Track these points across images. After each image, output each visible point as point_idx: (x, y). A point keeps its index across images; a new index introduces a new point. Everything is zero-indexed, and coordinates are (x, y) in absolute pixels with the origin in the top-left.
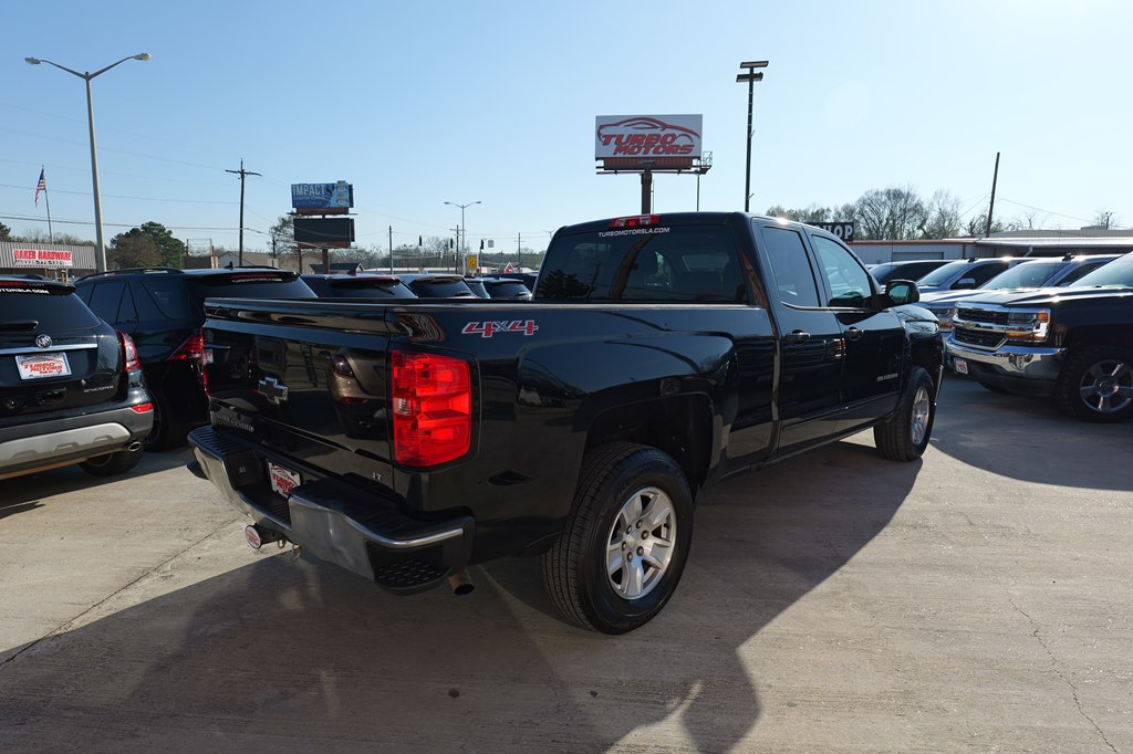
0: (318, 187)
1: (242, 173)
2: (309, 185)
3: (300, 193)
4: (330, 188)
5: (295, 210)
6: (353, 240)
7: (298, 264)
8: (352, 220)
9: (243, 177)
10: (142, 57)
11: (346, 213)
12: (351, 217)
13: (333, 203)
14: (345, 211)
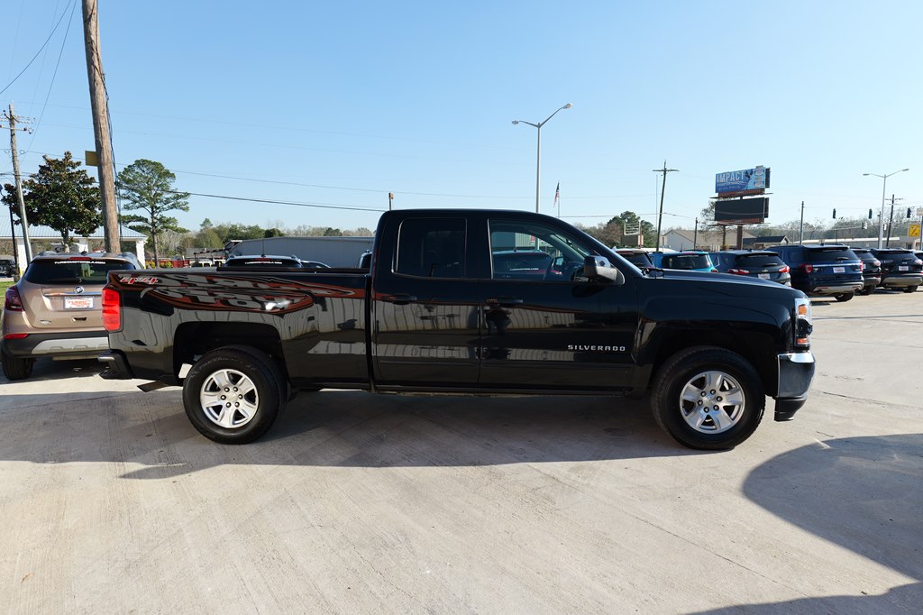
0: (738, 174)
1: (665, 171)
2: (731, 173)
3: (722, 180)
4: (748, 174)
5: (717, 195)
6: (767, 216)
7: (722, 238)
8: (767, 199)
9: (665, 174)
10: (567, 107)
11: (762, 193)
12: (765, 196)
13: (751, 186)
14: (761, 191)
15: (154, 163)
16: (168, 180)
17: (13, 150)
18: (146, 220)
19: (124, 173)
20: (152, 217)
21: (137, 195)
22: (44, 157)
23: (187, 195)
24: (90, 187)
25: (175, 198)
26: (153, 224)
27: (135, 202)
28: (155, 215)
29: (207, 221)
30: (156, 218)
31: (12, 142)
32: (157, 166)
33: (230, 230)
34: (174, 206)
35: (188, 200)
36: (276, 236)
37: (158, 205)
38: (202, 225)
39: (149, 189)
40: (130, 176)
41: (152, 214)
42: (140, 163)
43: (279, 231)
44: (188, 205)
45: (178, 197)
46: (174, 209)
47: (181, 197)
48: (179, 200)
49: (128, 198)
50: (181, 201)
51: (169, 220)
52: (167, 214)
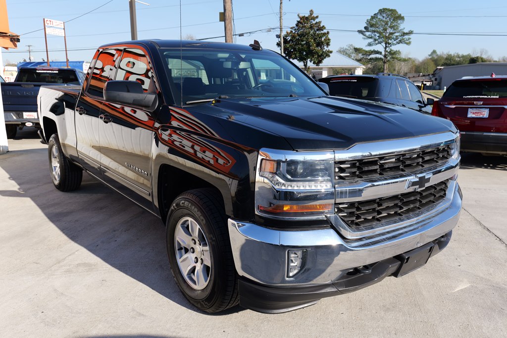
15: (391, 10)
16: (399, 22)
17: (280, 13)
18: (380, 53)
19: (370, 20)
20: (386, 51)
21: (378, 35)
22: (298, 15)
23: (411, 33)
24: (322, 32)
25: (402, 35)
26: (385, 56)
27: (375, 40)
28: (387, 49)
29: (434, 52)
30: (387, 51)
31: (280, 8)
32: (393, 11)
33: (446, 59)
34: (400, 42)
35: (411, 36)
36: (480, 63)
37: (390, 41)
38: (430, 55)
39: (385, 30)
40: (374, 22)
41: (385, 48)
42: (382, 11)
43: (482, 59)
44: (411, 40)
45: (404, 34)
46: (401, 44)
47: (407, 34)
48: (405, 37)
49: (371, 38)
50: (406, 37)
51: (395, 53)
52: (394, 48)
